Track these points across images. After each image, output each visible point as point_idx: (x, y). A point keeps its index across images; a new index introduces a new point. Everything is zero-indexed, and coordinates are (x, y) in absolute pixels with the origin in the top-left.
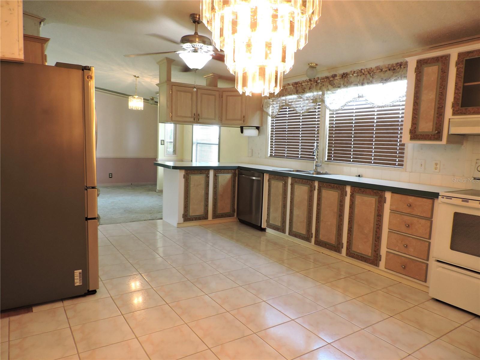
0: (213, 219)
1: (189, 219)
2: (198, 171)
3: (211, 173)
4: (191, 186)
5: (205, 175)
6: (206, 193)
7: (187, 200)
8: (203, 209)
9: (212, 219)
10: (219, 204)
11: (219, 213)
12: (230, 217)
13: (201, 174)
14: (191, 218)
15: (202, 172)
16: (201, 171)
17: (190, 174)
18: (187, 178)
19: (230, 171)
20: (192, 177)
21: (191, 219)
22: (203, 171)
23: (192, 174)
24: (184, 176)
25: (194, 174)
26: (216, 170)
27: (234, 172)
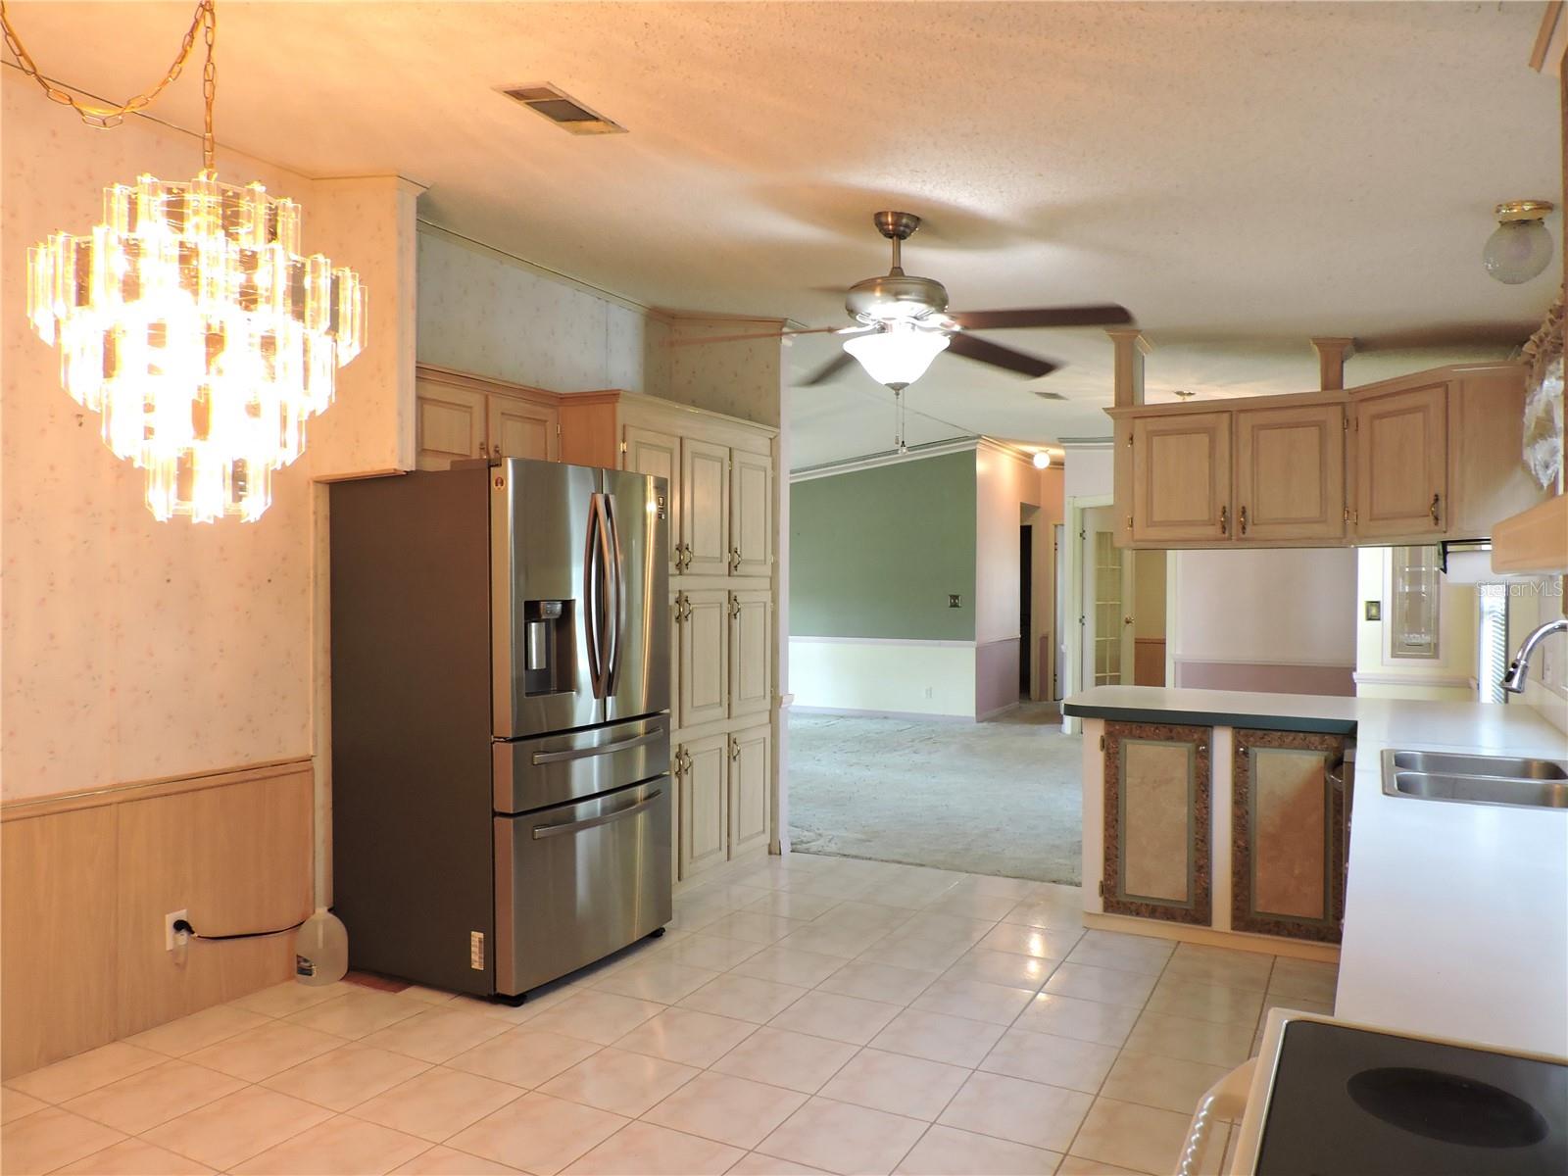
0: (1233, 929)
1: (1124, 904)
2: (1157, 728)
3: (1222, 742)
4: (1129, 780)
5: (1189, 745)
6: (1197, 819)
7: (1112, 831)
8: (1184, 880)
9: (1229, 930)
10: (1261, 875)
11: (1259, 910)
12: (1322, 939)
13: (1170, 738)
14: (1132, 903)
15: (1174, 734)
16: (1171, 731)
17: (1125, 737)
18: (1111, 751)
19: (1316, 739)
20: (1130, 748)
21: (1133, 908)
22: (1179, 729)
23: (1132, 736)
24: (1103, 740)
25: (1141, 738)
26: (1242, 732)
27: (1335, 745)
